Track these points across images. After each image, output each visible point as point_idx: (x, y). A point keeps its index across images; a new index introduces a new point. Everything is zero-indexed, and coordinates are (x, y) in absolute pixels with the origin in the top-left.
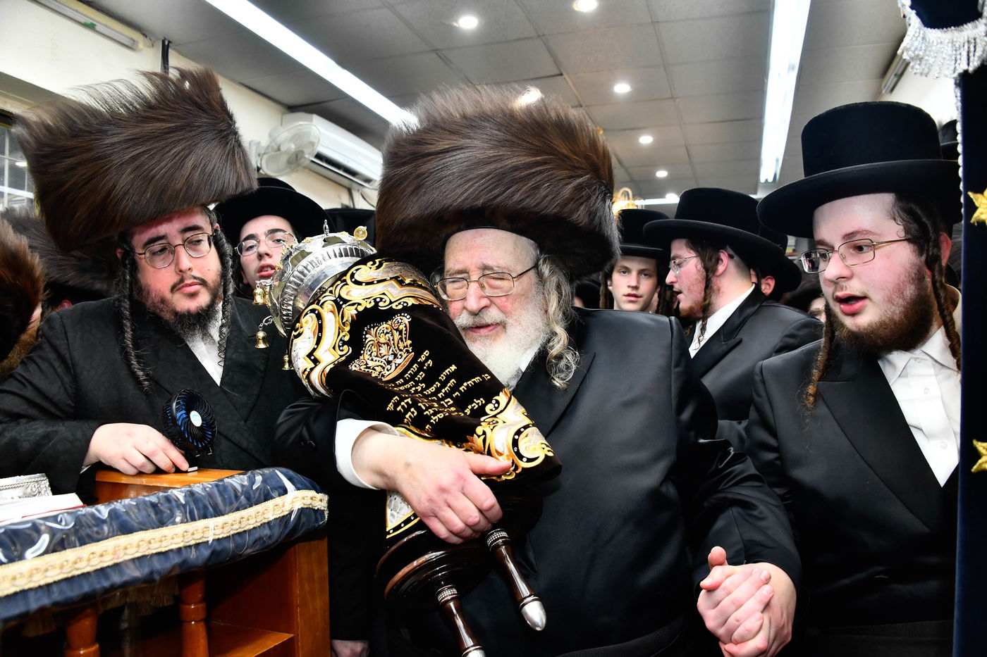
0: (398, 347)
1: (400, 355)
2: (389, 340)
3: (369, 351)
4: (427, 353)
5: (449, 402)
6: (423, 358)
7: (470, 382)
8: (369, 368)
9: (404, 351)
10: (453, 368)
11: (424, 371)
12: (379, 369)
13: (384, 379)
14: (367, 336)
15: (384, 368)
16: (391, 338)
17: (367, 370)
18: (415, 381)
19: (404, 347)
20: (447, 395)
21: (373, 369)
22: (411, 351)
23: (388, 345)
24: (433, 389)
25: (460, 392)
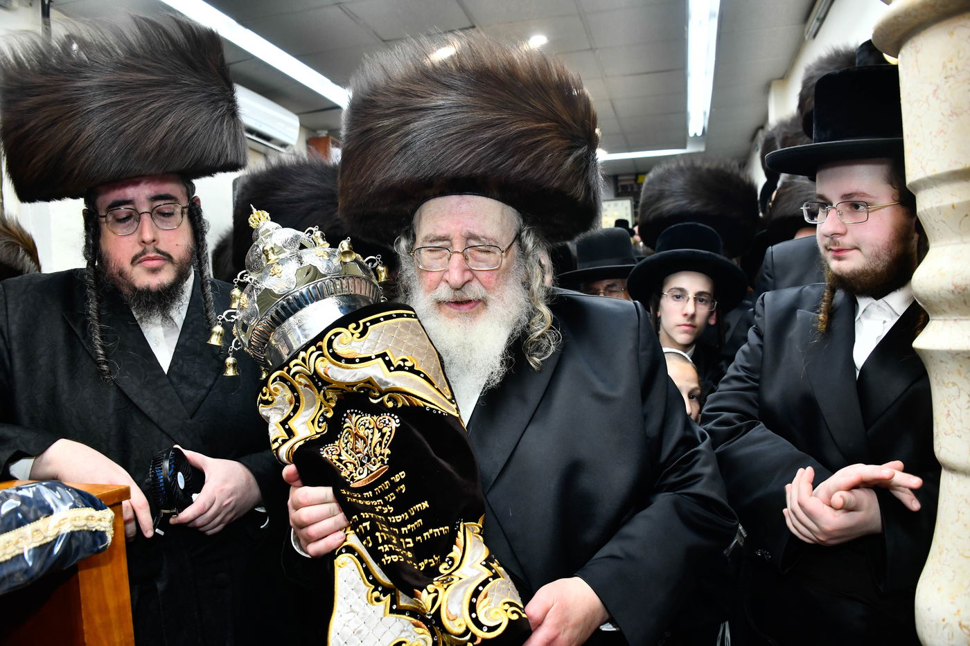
0: (374, 451)
1: (374, 461)
2: (367, 437)
3: (346, 439)
4: (402, 474)
5: (409, 543)
6: (397, 479)
7: (437, 530)
8: (340, 461)
9: (379, 458)
10: (425, 505)
11: (395, 493)
12: (351, 467)
13: (353, 485)
14: (347, 420)
15: (356, 469)
16: (370, 437)
17: (338, 464)
18: (384, 500)
19: (381, 454)
20: (411, 534)
21: (345, 465)
22: (386, 463)
23: (365, 442)
24: (398, 519)
25: (423, 537)
